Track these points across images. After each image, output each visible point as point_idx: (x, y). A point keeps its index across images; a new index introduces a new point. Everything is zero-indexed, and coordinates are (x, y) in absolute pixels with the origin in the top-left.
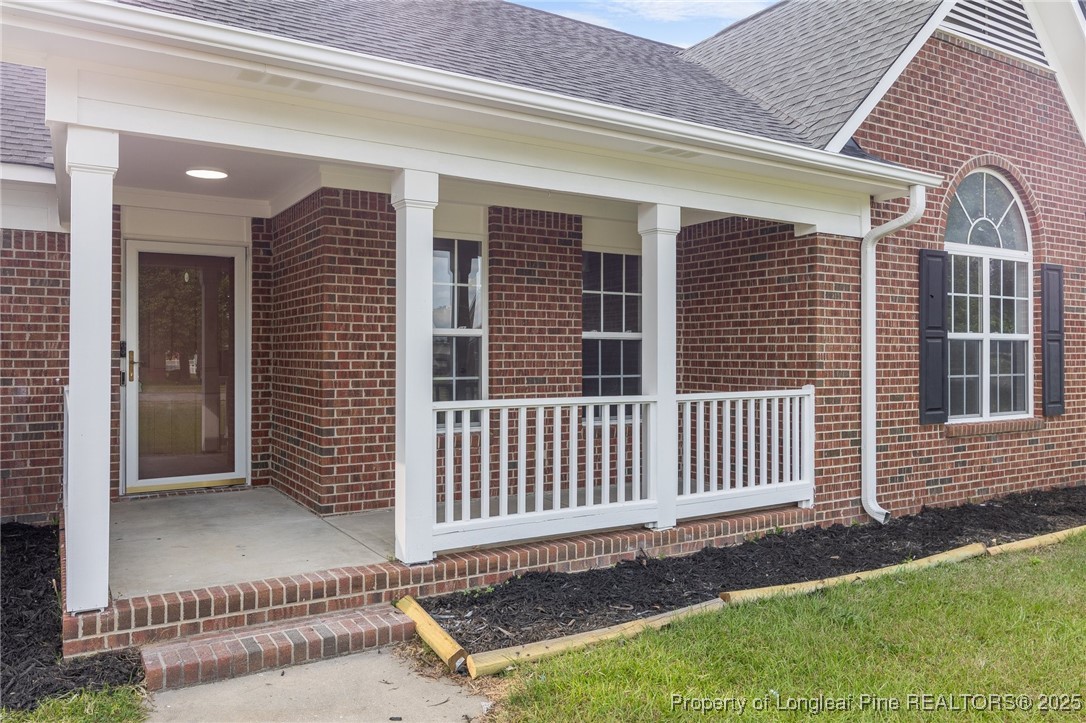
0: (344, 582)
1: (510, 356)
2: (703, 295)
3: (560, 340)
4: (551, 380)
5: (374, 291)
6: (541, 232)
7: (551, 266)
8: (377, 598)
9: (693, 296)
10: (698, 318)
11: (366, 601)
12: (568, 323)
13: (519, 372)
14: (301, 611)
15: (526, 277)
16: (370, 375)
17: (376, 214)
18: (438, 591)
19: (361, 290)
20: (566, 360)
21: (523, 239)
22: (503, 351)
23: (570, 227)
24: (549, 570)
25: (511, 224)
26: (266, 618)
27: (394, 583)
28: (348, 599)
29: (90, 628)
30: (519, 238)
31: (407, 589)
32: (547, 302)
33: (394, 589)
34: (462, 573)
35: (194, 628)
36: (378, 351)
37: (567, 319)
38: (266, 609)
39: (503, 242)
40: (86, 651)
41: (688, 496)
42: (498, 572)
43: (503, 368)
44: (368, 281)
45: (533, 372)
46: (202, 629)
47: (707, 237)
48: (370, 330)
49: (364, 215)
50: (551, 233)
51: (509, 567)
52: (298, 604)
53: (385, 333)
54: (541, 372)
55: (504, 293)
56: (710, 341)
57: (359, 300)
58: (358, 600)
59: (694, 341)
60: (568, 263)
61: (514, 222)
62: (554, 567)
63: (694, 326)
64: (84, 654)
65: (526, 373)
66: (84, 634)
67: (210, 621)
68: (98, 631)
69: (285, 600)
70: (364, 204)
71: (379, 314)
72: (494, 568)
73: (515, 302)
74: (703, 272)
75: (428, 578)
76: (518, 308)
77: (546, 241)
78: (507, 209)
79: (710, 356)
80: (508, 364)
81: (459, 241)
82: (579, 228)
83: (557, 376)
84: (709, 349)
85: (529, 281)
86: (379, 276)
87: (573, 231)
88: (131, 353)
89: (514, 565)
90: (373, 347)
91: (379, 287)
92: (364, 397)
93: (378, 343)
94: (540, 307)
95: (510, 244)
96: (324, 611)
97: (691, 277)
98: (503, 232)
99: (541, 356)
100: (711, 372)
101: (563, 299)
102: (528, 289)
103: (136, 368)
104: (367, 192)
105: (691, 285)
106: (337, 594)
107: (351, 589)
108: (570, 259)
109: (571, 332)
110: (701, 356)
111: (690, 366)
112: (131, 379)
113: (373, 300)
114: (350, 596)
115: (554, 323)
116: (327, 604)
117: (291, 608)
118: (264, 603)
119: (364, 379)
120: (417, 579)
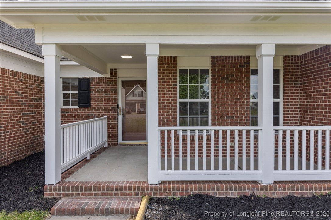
0: (125, 187)
1: (219, 108)
2: (307, 83)
3: (240, 102)
4: (236, 117)
5: (169, 88)
6: (232, 63)
7: (236, 75)
8: (137, 194)
9: (303, 83)
10: (306, 93)
11: (133, 195)
12: (244, 96)
13: (222, 114)
14: (111, 194)
15: (225, 80)
16: (168, 115)
17: (169, 63)
18: (160, 195)
19: (164, 88)
20: (243, 110)
21: (225, 67)
22: (216, 107)
23: (244, 61)
24: (207, 194)
25: (219, 62)
26: (100, 195)
27: (143, 190)
28: (127, 193)
29: (50, 190)
30: (222, 67)
31: (148, 193)
32: (234, 89)
33: (143, 192)
34: (169, 190)
35: (79, 194)
36: (170, 107)
37: (243, 95)
38: (100, 192)
39: (216, 68)
40: (49, 196)
41: (280, 171)
42: (185, 192)
43: (216, 113)
44: (167, 85)
45: (228, 114)
46: (81, 195)
47: (310, 58)
48: (168, 101)
49: (165, 64)
50: (236, 63)
51: (189, 190)
52: (110, 192)
53: (173, 101)
54: (232, 114)
55: (216, 86)
56: (310, 102)
57: (164, 91)
58: (130, 194)
59: (304, 102)
60: (243, 74)
61: (220, 61)
62: (210, 193)
63: (304, 96)
64: (49, 197)
65: (226, 115)
66: (49, 191)
67: (83, 193)
68: (53, 191)
69: (106, 190)
70: (165, 60)
71: (170, 95)
72: (183, 190)
73: (221, 89)
74: (308, 73)
75: (156, 190)
76: (222, 91)
77: (234, 67)
78: (217, 56)
79: (310, 109)
80: (218, 111)
81: (200, 69)
82: (249, 60)
83: (239, 116)
84: (310, 105)
85: (227, 82)
86: (170, 83)
87: (246, 62)
88: (120, 107)
89: (191, 190)
90: (169, 106)
91: (170, 86)
92: (166, 122)
93: (170, 104)
94: (231, 91)
95: (219, 69)
96: (119, 196)
97: (303, 76)
98: (216, 65)
99: (231, 108)
100: (311, 115)
101: (241, 87)
102: (226, 84)
103: (121, 111)
104: (166, 56)
105: (303, 79)
106: (123, 191)
107: (128, 189)
108: (245, 72)
109: (245, 99)
110: (307, 108)
111: (302, 113)
112: (120, 114)
113: (168, 91)
114: (128, 192)
115: (237, 96)
116: (120, 194)
117: (108, 193)
118: (99, 190)
119: (166, 116)
120: (152, 190)
